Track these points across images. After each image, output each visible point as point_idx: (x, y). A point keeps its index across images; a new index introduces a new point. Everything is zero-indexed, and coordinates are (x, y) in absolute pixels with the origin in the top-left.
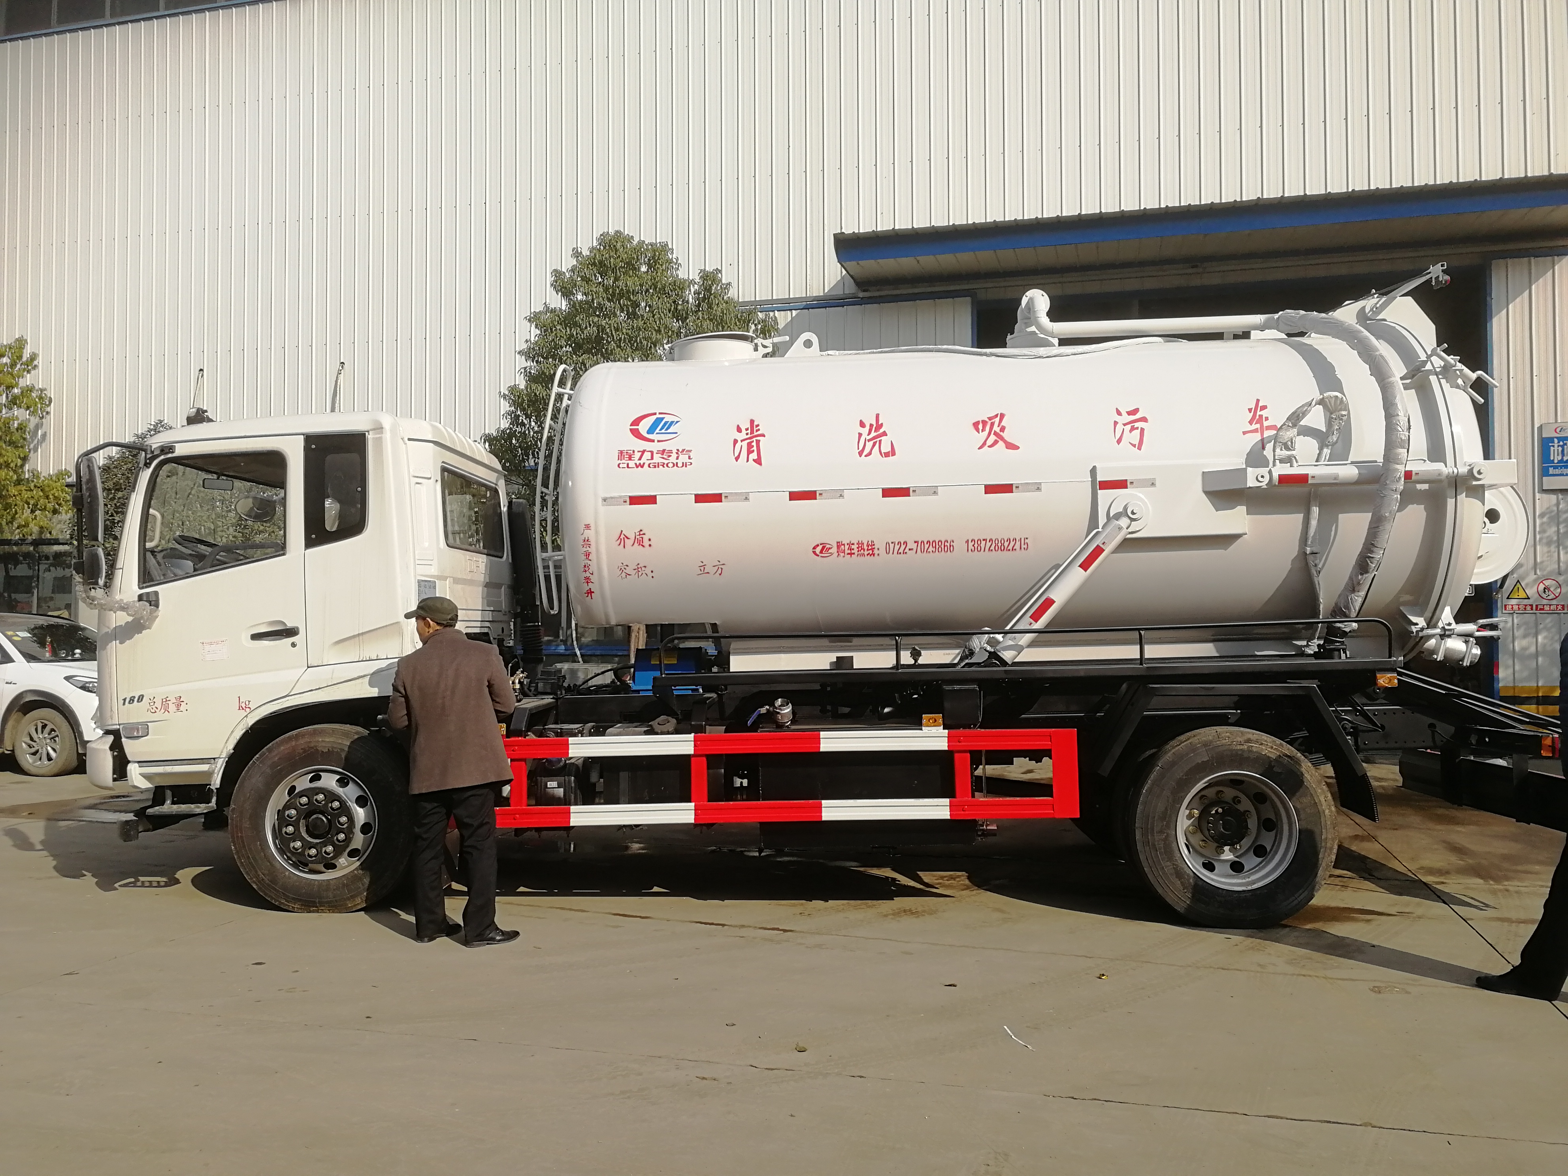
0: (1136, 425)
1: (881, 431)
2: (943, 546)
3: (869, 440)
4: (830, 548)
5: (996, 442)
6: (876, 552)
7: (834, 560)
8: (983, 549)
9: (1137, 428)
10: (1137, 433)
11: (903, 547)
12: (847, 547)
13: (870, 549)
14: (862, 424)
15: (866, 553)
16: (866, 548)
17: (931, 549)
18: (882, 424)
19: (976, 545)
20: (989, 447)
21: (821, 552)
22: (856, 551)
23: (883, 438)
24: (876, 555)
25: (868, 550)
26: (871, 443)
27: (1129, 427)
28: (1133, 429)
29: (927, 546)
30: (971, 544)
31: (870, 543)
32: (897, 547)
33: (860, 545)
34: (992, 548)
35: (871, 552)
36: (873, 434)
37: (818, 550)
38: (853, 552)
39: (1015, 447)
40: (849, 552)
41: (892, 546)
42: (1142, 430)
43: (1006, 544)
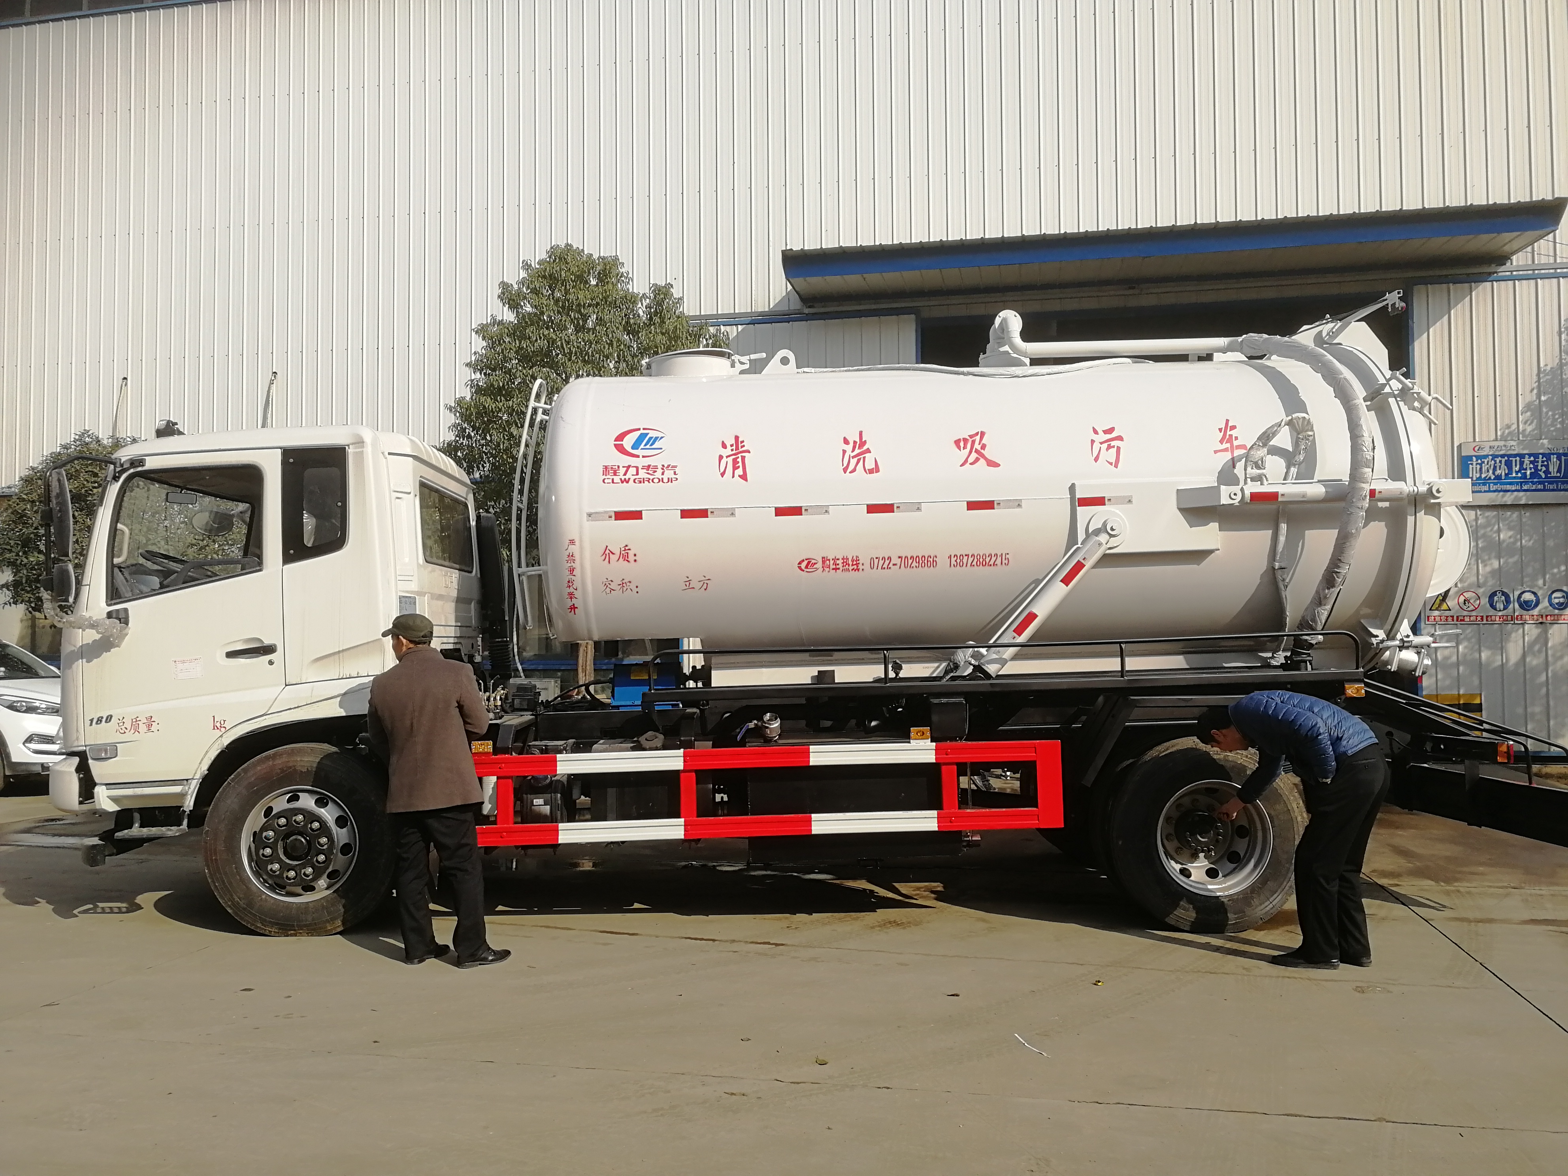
0: (1113, 443)
1: (865, 448)
2: (926, 562)
3: (853, 457)
4: (815, 564)
5: (977, 460)
6: (860, 567)
7: (819, 575)
8: (965, 565)
9: (1114, 447)
10: (1113, 451)
11: (887, 562)
12: (832, 562)
13: (854, 564)
14: (846, 441)
15: (851, 568)
16: (851, 563)
17: (914, 564)
18: (865, 441)
19: (958, 561)
20: (970, 464)
21: (807, 567)
22: (840, 566)
23: (867, 455)
24: (861, 570)
25: (852, 565)
26: (856, 459)
27: (1105, 445)
28: (1109, 447)
29: (910, 561)
30: (953, 560)
31: (855, 558)
32: (881, 562)
33: (845, 560)
34: (974, 563)
35: (855, 567)
36: (857, 451)
37: (803, 565)
38: (837, 567)
39: (997, 465)
40: (834, 567)
41: (876, 561)
42: (1118, 448)
43: (988, 560)
